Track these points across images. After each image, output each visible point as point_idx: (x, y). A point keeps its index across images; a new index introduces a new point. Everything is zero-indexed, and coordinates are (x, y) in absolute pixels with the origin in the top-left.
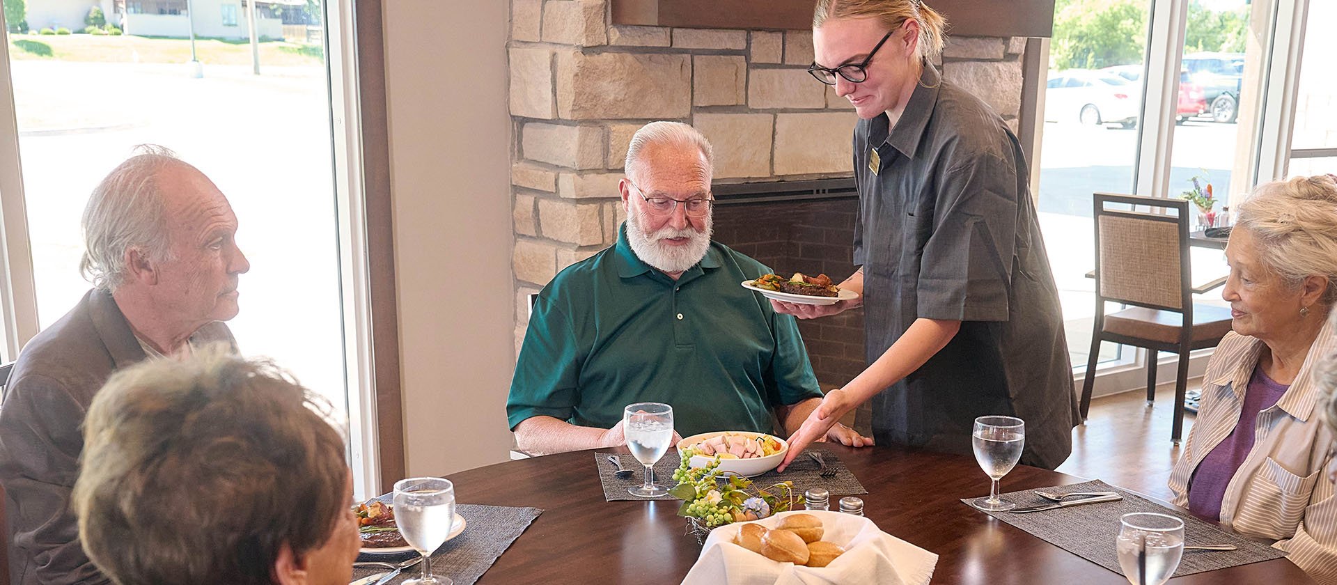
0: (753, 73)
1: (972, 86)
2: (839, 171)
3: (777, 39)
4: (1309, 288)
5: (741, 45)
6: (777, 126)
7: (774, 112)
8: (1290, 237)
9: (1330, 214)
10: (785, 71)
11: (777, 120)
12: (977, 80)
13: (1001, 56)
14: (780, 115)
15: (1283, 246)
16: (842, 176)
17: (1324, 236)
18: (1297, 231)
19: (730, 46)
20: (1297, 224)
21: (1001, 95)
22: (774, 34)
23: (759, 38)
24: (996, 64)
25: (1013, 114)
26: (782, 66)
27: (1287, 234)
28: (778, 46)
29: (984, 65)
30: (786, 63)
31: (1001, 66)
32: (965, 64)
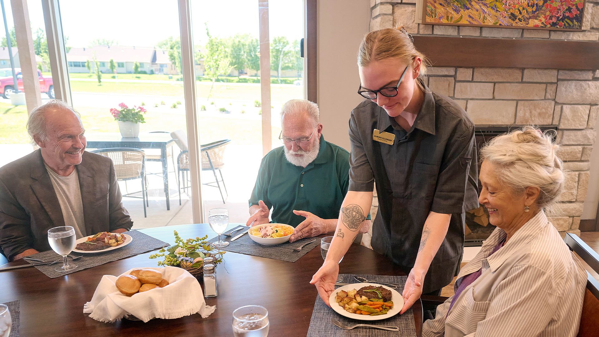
0: (457, 84)
1: (573, 91)
2: (499, 124)
3: (470, 71)
4: (530, 195)
5: (452, 73)
6: (468, 105)
7: (467, 100)
8: (514, 164)
9: (537, 150)
10: (473, 84)
11: (468, 103)
12: (576, 89)
13: (591, 78)
14: (469, 101)
15: (512, 170)
16: (501, 126)
17: (535, 163)
18: (518, 160)
19: (446, 73)
20: (518, 156)
21: (589, 95)
22: (469, 69)
23: (460, 70)
24: (588, 82)
25: (597, 103)
26: (472, 81)
27: (512, 162)
28: (470, 74)
29: (581, 82)
30: (474, 80)
31: (590, 83)
32: (570, 82)
